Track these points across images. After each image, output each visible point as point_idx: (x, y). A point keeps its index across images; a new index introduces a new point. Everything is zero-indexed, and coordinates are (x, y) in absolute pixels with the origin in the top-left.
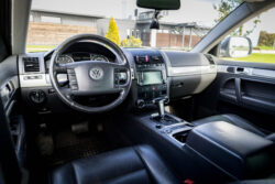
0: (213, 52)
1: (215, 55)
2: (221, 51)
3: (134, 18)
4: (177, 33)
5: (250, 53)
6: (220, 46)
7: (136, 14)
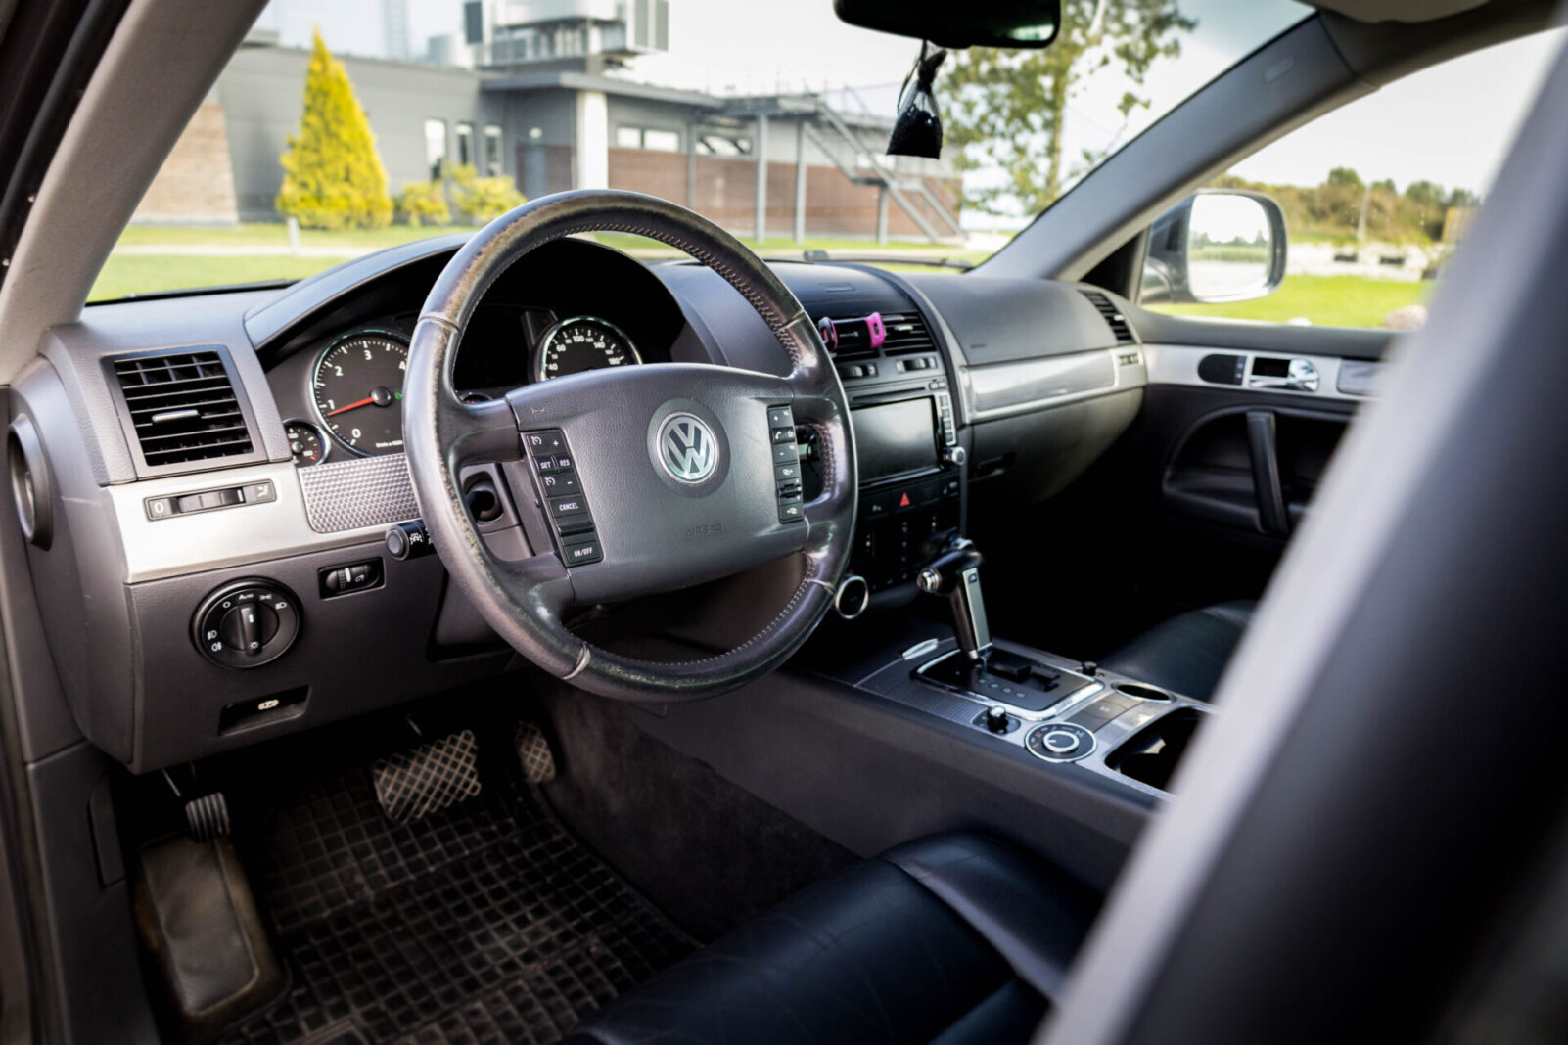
0: (1113, 274)
1: (1121, 290)
2: (1150, 270)
3: (463, 55)
4: (724, 149)
5: (1276, 275)
6: (1143, 248)
7: (473, 32)
